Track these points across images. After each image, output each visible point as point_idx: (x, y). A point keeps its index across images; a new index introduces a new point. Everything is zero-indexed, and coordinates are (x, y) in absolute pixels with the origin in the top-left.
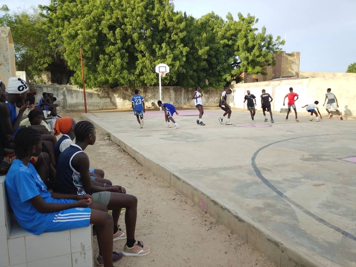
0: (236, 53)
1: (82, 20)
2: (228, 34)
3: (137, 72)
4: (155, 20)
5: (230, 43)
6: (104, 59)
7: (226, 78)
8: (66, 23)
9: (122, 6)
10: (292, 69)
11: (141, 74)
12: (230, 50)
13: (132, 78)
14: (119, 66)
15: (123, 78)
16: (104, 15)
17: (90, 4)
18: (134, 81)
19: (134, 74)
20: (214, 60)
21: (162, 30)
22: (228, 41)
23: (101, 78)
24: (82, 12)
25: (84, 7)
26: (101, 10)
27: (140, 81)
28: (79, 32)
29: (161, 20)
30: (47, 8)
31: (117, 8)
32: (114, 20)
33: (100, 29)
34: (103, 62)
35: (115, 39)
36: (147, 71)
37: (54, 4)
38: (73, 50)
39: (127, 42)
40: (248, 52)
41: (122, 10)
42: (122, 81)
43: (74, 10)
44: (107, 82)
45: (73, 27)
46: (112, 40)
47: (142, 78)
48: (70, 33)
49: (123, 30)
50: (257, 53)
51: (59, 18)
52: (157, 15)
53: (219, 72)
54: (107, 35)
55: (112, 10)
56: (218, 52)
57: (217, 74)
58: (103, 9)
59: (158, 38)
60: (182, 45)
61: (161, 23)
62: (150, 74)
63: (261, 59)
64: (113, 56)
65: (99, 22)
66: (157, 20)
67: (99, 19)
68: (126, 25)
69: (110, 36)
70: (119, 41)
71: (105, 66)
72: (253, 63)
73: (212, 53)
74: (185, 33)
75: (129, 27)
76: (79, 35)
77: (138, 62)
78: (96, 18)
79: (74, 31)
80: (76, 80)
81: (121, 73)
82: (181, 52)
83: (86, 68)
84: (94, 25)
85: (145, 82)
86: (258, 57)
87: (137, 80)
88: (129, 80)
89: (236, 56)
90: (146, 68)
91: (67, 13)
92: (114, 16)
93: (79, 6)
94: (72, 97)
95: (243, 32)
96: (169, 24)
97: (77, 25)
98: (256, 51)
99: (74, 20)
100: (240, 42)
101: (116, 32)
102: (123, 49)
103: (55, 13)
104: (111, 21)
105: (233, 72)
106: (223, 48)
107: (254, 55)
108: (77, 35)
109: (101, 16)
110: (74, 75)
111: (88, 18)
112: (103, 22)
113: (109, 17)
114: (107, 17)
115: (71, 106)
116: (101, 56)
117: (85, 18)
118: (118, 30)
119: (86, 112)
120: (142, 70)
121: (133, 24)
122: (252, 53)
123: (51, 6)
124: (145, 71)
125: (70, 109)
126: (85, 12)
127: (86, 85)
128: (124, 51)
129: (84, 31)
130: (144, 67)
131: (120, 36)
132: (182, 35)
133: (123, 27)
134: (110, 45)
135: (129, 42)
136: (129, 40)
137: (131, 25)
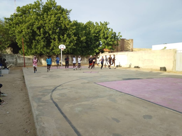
0: (100, 40)
1: (25, 25)
2: (96, 31)
3: (51, 48)
4: (60, 25)
5: (97, 35)
6: (35, 42)
7: (96, 51)
8: (17, 26)
9: (44, 19)
10: (129, 47)
11: (53, 49)
12: (97, 38)
13: (48, 51)
14: (42, 46)
15: (44, 51)
16: (35, 23)
17: (29, 17)
18: (49, 52)
19: (49, 49)
20: (89, 43)
21: (64, 29)
22: (96, 34)
23: (34, 51)
24: (25, 21)
25: (26, 19)
26: (34, 20)
27: (52, 52)
28: (23, 30)
29: (63, 25)
30: (9, 19)
31: (42, 19)
32: (39, 25)
33: (33, 29)
34: (34, 44)
35: (40, 34)
36: (56, 48)
37: (12, 17)
38: (20, 38)
39: (46, 34)
40: (105, 39)
41: (44, 21)
42: (43, 52)
43: (21, 20)
44: (36, 53)
45: (21, 28)
46: (39, 34)
47: (53, 51)
48: (19, 31)
49: (45, 29)
50: (110, 40)
51: (14, 24)
52: (61, 23)
53: (92, 48)
54: (36, 32)
55: (39, 21)
56: (91, 39)
57: (91, 49)
58: (35, 20)
59: (62, 33)
60: (73, 36)
61: (63, 26)
62: (57, 49)
63: (111, 43)
64: (39, 41)
65: (33, 25)
66: (61, 25)
67: (33, 24)
68: (46, 27)
69: (38, 32)
70: (42, 35)
71: (36, 45)
72: (108, 44)
73: (89, 39)
74: (75, 31)
75: (47, 28)
76: (23, 32)
77: (52, 44)
78: (31, 24)
79: (20, 30)
80: (22, 52)
81: (43, 49)
82: (73, 39)
83: (26, 46)
84: (30, 27)
85: (55, 53)
86: (110, 42)
87: (50, 52)
88: (47, 52)
89: (100, 41)
90: (55, 47)
91: (17, 22)
92: (40, 23)
93: (24, 18)
94: (20, 60)
95: (102, 31)
96: (68, 27)
97: (22, 27)
98: (109, 39)
99: (21, 25)
100: (102, 35)
101: (41, 30)
102: (44, 38)
103: (13, 21)
104: (38, 25)
105: (99, 48)
106: (94, 37)
107: (108, 41)
108: (22, 31)
109: (34, 23)
110: (21, 50)
111: (27, 24)
112: (34, 26)
113: (37, 24)
114: (37, 23)
115: (20, 64)
116: (33, 41)
117: (26, 24)
118: (42, 29)
119: (25, 67)
120: (53, 47)
121: (49, 27)
122: (107, 40)
123: (11, 18)
124: (55, 48)
125: (18, 65)
126: (26, 21)
127: (26, 54)
128: (45, 39)
129: (26, 30)
130: (54, 46)
131: (43, 32)
132: (73, 31)
133: (44, 28)
134: (38, 36)
135: (47, 35)
136: (47, 34)
137: (48, 27)
